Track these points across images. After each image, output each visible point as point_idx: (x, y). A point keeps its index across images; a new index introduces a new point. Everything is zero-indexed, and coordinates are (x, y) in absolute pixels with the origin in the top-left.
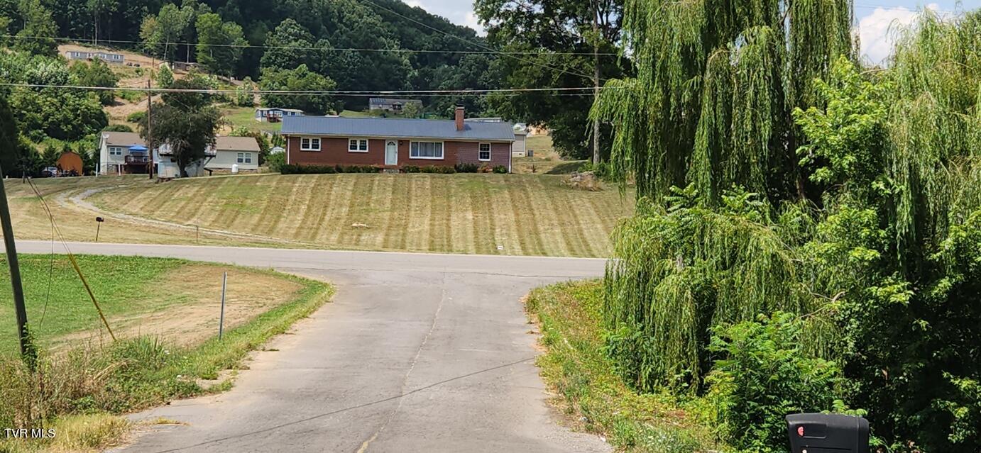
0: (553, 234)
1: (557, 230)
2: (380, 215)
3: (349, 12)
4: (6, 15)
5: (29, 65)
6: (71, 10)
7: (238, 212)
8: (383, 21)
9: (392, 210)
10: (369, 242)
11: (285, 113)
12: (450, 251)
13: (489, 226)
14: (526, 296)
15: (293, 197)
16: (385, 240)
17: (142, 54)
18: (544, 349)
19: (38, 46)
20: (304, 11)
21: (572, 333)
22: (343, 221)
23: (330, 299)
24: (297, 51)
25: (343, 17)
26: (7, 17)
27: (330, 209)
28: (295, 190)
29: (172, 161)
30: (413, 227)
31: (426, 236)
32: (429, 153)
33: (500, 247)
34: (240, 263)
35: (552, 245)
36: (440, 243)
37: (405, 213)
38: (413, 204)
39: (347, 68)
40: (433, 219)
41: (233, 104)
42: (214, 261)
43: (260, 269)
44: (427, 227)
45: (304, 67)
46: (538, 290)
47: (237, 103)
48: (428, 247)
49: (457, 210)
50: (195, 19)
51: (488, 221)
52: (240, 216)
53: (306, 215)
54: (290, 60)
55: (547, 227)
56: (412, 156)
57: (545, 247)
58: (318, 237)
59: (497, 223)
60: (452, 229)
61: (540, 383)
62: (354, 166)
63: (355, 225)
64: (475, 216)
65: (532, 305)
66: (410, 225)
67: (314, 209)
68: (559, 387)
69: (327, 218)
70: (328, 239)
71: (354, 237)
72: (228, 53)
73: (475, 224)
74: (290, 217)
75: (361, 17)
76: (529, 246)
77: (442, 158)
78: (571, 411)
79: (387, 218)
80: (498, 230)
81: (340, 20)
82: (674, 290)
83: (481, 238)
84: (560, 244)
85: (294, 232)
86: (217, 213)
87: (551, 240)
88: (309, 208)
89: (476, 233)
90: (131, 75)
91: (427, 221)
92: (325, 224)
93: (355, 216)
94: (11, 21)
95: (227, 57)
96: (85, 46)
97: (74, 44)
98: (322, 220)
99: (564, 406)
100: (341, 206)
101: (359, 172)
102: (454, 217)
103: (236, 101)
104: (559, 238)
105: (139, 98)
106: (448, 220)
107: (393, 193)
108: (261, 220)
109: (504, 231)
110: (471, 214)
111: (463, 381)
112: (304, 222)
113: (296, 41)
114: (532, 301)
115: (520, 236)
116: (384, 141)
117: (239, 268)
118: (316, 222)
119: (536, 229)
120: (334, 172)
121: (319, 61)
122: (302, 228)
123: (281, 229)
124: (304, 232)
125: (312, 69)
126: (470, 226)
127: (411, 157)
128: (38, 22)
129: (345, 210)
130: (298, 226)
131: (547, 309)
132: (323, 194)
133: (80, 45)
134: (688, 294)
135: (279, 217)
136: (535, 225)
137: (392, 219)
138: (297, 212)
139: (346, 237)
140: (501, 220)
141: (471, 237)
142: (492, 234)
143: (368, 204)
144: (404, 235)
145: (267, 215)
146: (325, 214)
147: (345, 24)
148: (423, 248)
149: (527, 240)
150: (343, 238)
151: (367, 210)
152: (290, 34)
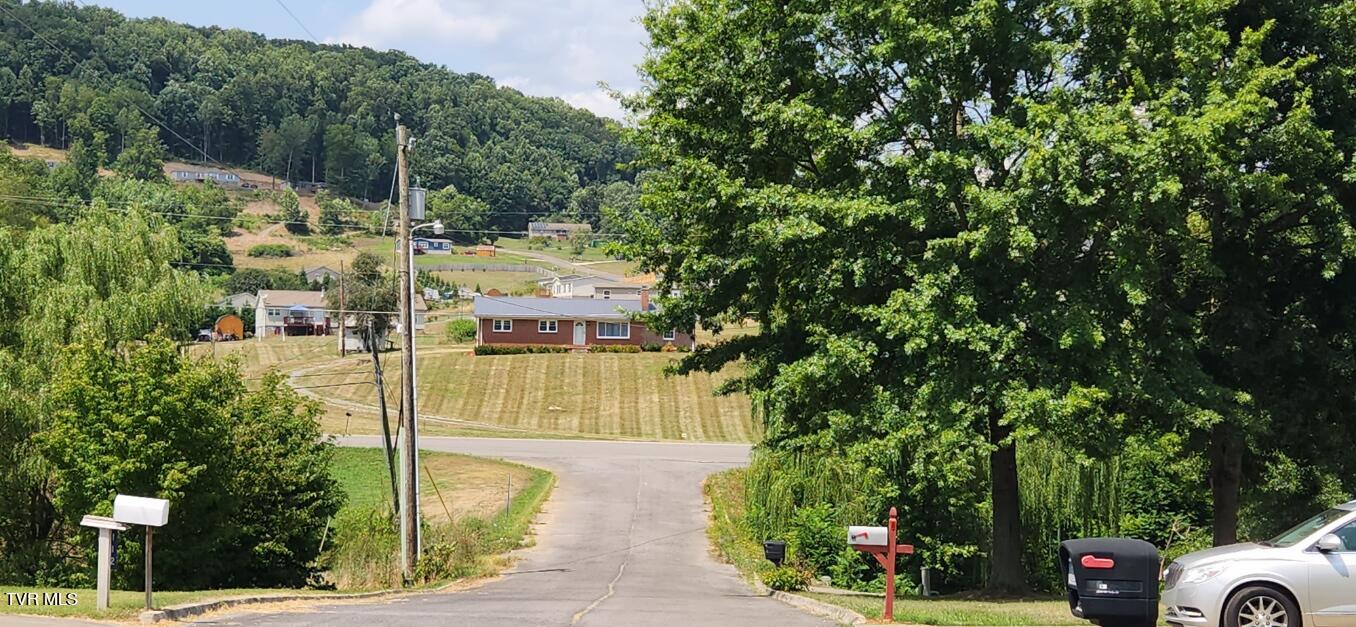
0: (732, 417)
1: (736, 413)
2: (573, 398)
3: (503, 119)
4: (102, 130)
5: (142, 195)
6: (176, 120)
7: (443, 396)
8: (543, 127)
9: (585, 393)
10: (567, 426)
11: (431, 244)
12: (639, 435)
13: (674, 408)
14: (704, 482)
15: (492, 381)
16: (580, 423)
17: (259, 173)
18: (712, 522)
19: (143, 169)
20: (449, 119)
21: (732, 511)
22: (539, 404)
23: (556, 485)
24: (443, 168)
25: (496, 125)
26: (102, 132)
27: (526, 393)
28: (492, 373)
29: (355, 333)
30: (604, 410)
31: (617, 419)
32: (615, 332)
33: (684, 435)
34: (475, 454)
35: (731, 428)
36: (631, 428)
37: (596, 396)
38: (604, 387)
39: (502, 188)
40: (622, 402)
41: (368, 232)
42: (454, 452)
43: (493, 458)
44: (617, 410)
45: (451, 188)
46: (714, 476)
47: (374, 231)
48: (619, 431)
49: (644, 393)
50: (322, 131)
51: (673, 404)
52: (446, 401)
53: (505, 399)
54: (435, 179)
55: (726, 410)
56: (600, 335)
57: (725, 430)
58: (520, 421)
59: (682, 406)
60: (640, 412)
61: (707, 542)
62: (544, 346)
63: (551, 408)
64: (661, 399)
65: (708, 489)
66: (602, 408)
67: (512, 393)
68: (716, 544)
69: (525, 401)
70: (529, 423)
71: (552, 421)
72: (363, 171)
73: (661, 406)
74: (492, 402)
75: (518, 124)
76: (710, 429)
77: (628, 337)
78: (720, 555)
79: (579, 401)
80: (682, 413)
81: (493, 126)
82: (781, 489)
83: (667, 420)
84: (738, 428)
85: (497, 416)
86: (424, 398)
87: (730, 423)
88: (507, 391)
89: (662, 416)
90: (248, 199)
91: (617, 404)
92: (524, 407)
93: (550, 400)
94: (107, 136)
95: (362, 176)
96: (193, 164)
97: (180, 162)
98: (521, 403)
99: (717, 553)
100: (537, 389)
101: (549, 352)
102: (641, 400)
103: (372, 228)
104: (737, 421)
105: (259, 228)
106: (636, 403)
107: (584, 376)
108: (465, 404)
109: (688, 414)
110: (657, 395)
111: (663, 541)
112: (504, 405)
113: (443, 155)
114: (708, 486)
115: (702, 419)
116: (572, 322)
117: (476, 458)
118: (516, 406)
119: (717, 411)
120: (525, 353)
121: (469, 179)
122: (504, 412)
123: (485, 413)
124: (506, 415)
125: (461, 190)
126: (656, 408)
127: (598, 337)
128: (143, 141)
129: (541, 394)
130: (499, 409)
131: (718, 493)
132: (519, 377)
133: (186, 163)
134: (789, 491)
135: (481, 401)
136: (716, 407)
137: (585, 402)
138: (497, 397)
139: (545, 421)
140: (684, 402)
141: (657, 420)
142: (677, 417)
143: (561, 387)
144: (597, 418)
145: (471, 400)
146: (522, 398)
147: (498, 133)
148: (615, 431)
149: (709, 423)
150: (542, 422)
151: (561, 394)
152: (436, 148)
